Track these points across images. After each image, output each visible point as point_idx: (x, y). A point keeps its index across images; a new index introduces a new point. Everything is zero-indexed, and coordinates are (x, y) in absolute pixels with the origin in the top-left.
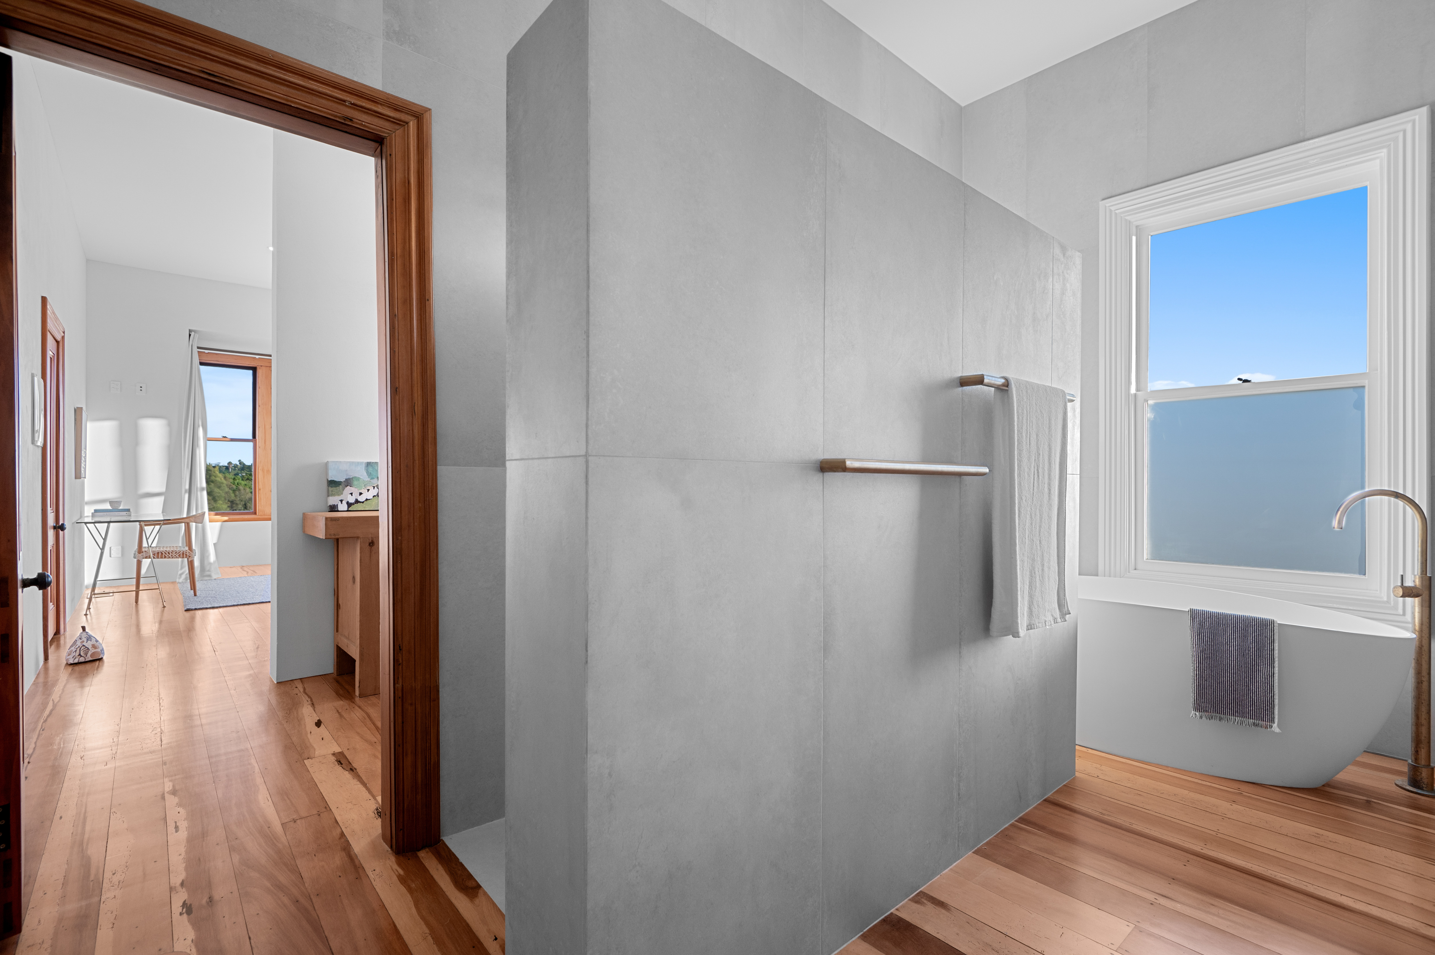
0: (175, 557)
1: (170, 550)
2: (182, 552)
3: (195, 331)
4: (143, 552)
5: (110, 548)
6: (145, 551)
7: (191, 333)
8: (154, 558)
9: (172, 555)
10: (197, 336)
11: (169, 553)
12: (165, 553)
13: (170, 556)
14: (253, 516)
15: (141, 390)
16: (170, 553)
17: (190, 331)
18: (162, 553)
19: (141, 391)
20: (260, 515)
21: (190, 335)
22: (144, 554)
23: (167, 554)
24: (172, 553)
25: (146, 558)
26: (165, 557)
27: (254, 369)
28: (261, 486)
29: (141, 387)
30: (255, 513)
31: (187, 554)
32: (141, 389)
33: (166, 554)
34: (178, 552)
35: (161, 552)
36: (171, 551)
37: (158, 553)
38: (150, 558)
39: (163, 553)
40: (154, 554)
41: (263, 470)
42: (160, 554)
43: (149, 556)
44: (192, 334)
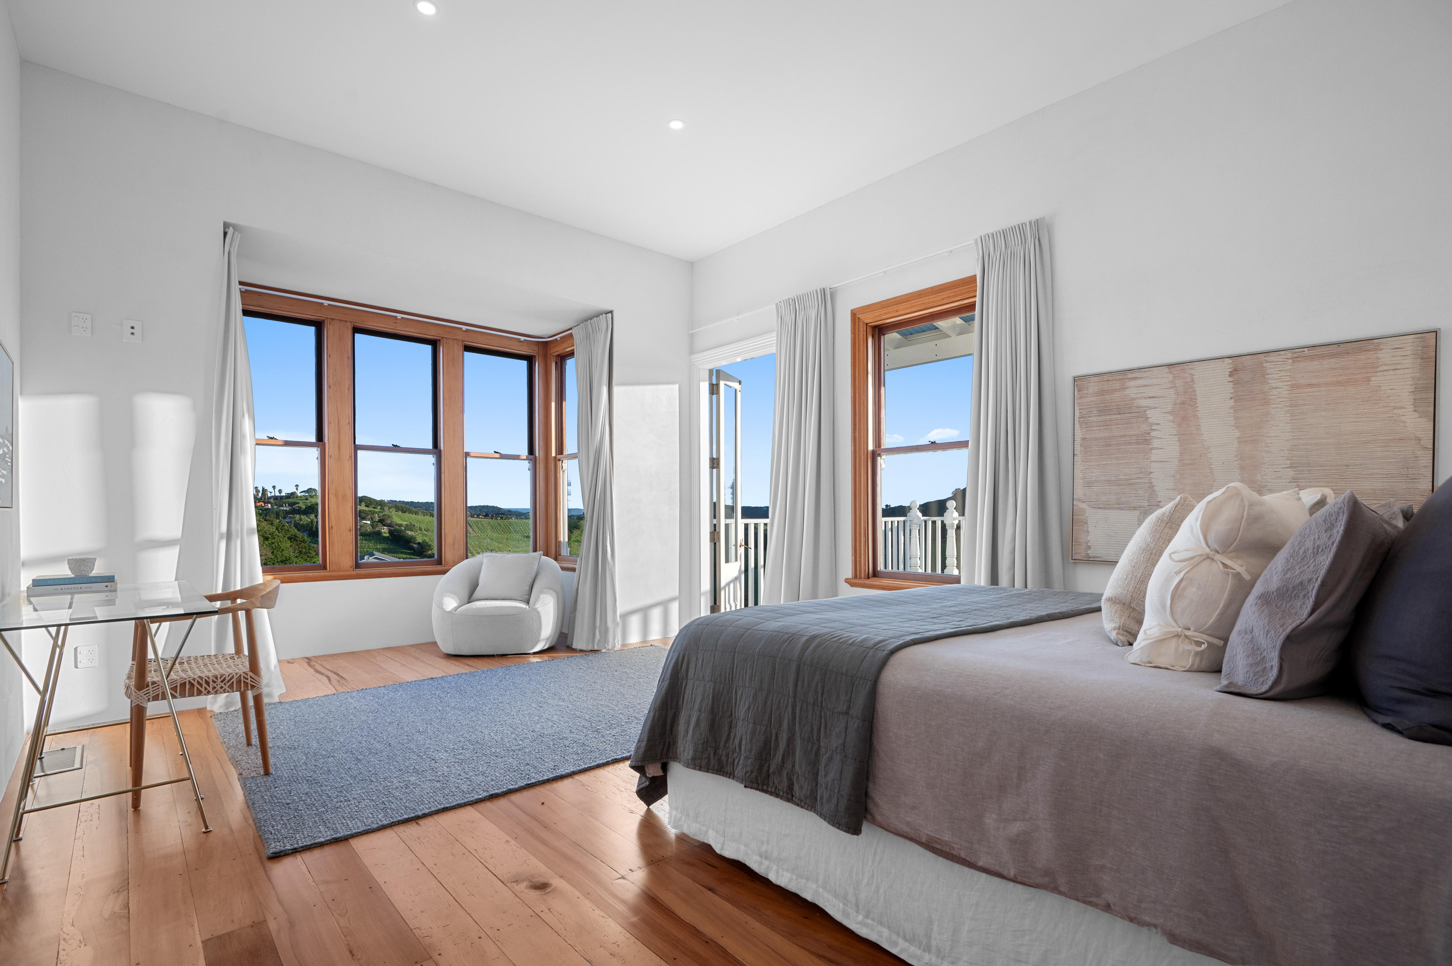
0: (221, 690)
1: (210, 675)
2: (235, 677)
3: (236, 227)
4: (148, 686)
5: (76, 649)
6: (154, 683)
7: (227, 230)
8: (174, 697)
9: (214, 688)
10: (238, 237)
11: (207, 683)
12: (198, 682)
13: (210, 689)
14: (321, 573)
15: (132, 334)
16: (211, 683)
17: (226, 225)
18: (192, 685)
19: (132, 336)
20: (332, 571)
21: (225, 234)
22: (151, 690)
23: (204, 685)
24: (214, 682)
25: (156, 698)
26: (200, 693)
27: (319, 326)
28: (333, 523)
29: (133, 328)
30: (324, 567)
31: (249, 681)
32: (133, 331)
33: (201, 685)
34: (227, 679)
35: (189, 681)
36: (211, 678)
37: (183, 685)
38: (164, 697)
39: (195, 683)
40: (174, 689)
41: (336, 495)
42: (187, 686)
43: (163, 693)
44: (230, 231)
